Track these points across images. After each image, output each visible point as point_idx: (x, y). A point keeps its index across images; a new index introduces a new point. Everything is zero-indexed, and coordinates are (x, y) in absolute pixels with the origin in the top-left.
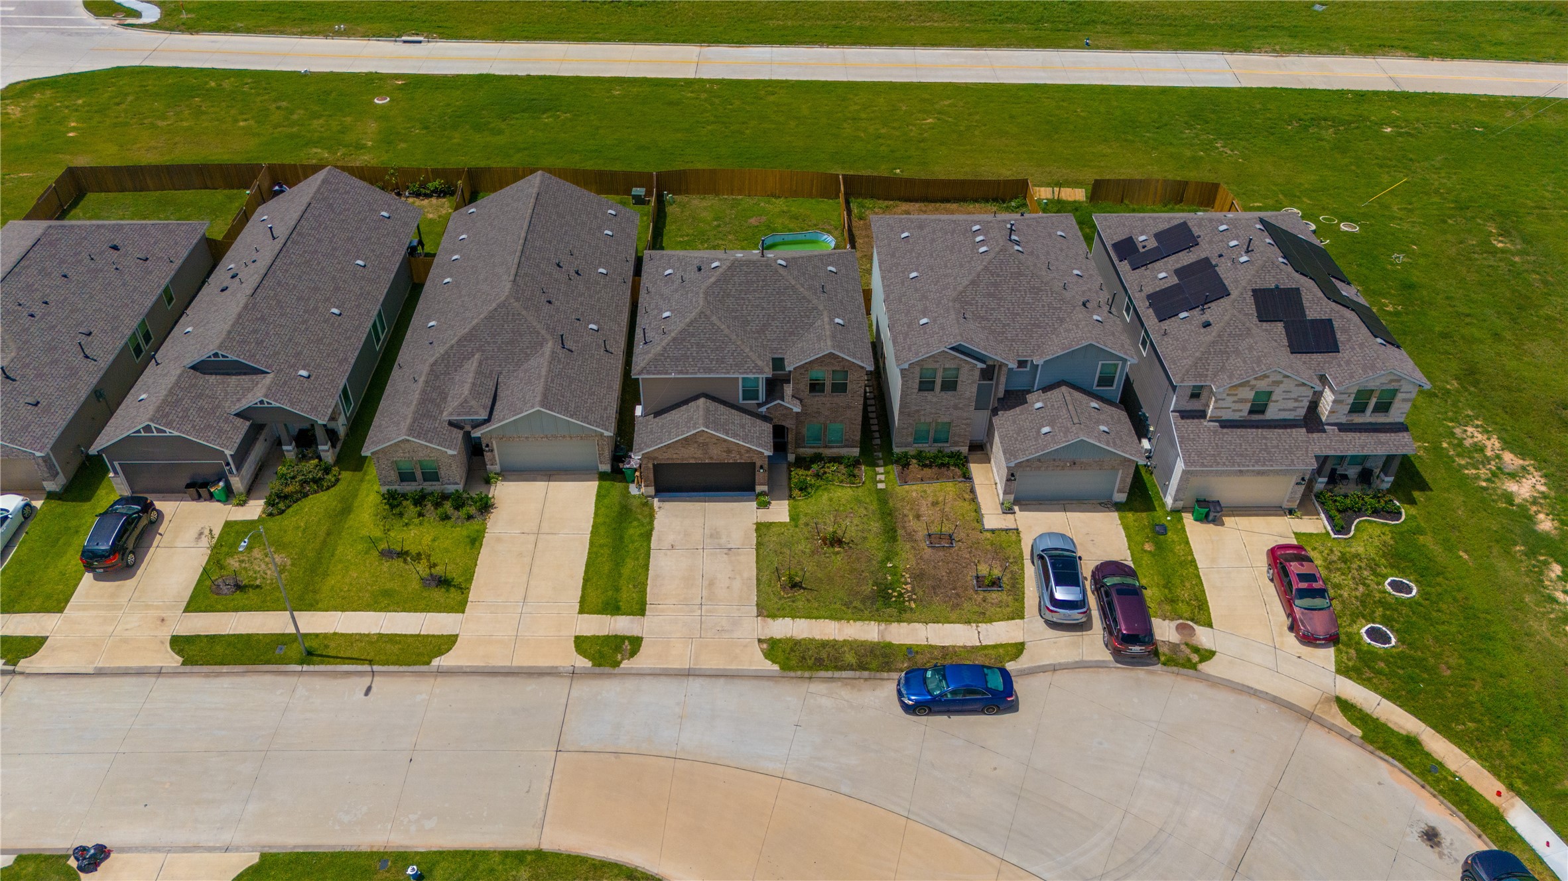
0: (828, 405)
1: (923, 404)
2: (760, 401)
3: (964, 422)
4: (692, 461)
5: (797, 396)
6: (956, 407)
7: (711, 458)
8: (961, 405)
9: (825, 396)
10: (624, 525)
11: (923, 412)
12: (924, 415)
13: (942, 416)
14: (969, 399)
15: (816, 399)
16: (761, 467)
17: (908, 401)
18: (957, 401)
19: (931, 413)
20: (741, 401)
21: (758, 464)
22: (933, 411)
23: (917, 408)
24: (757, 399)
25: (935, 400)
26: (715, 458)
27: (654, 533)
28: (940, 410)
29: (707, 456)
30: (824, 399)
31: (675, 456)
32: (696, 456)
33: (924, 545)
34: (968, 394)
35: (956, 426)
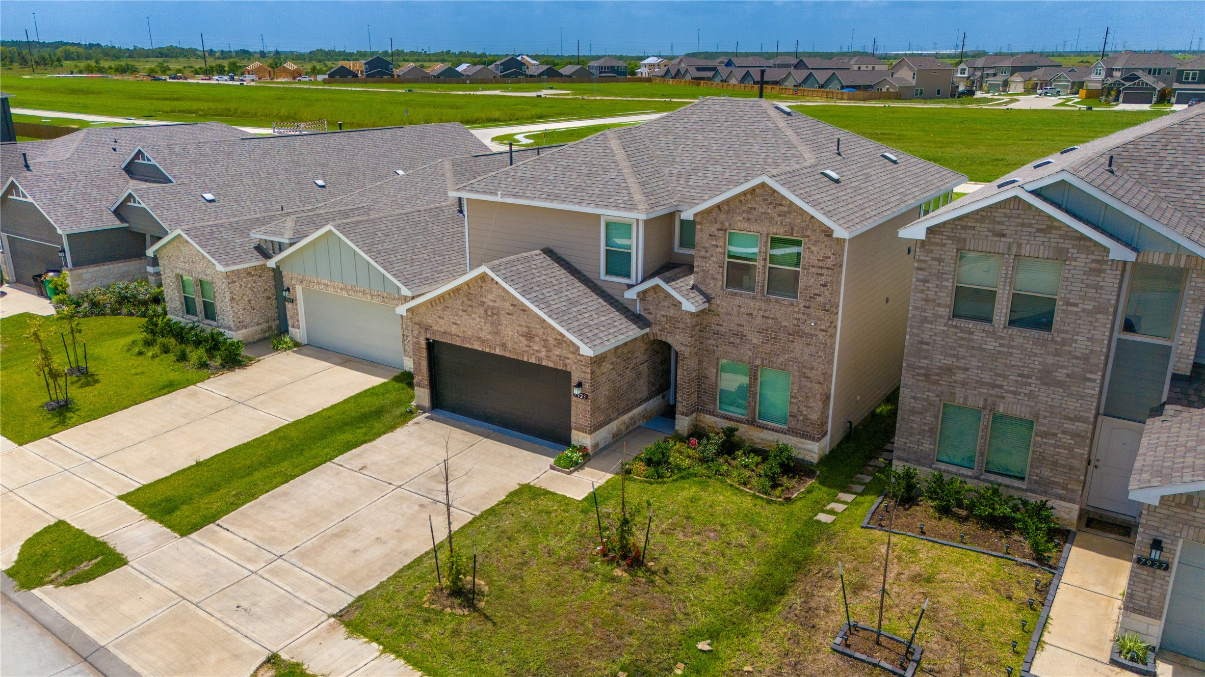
0: (759, 320)
1: (962, 352)
2: (632, 281)
3: (1068, 426)
4: (477, 346)
5: (703, 288)
6: (1047, 378)
7: (504, 346)
8: (1060, 375)
9: (754, 298)
11: (960, 376)
12: (964, 384)
13: (1009, 397)
14: (1086, 358)
15: (738, 301)
16: (579, 385)
17: (926, 338)
18: (1050, 360)
19: (981, 383)
20: (603, 276)
21: (575, 379)
22: (987, 377)
23: (948, 361)
24: (628, 276)
25: (992, 345)
26: (509, 345)
27: (365, 446)
28: (1005, 377)
29: (498, 339)
30: (751, 303)
32: (482, 335)
33: (826, 642)
34: (1081, 344)
35: (1045, 435)
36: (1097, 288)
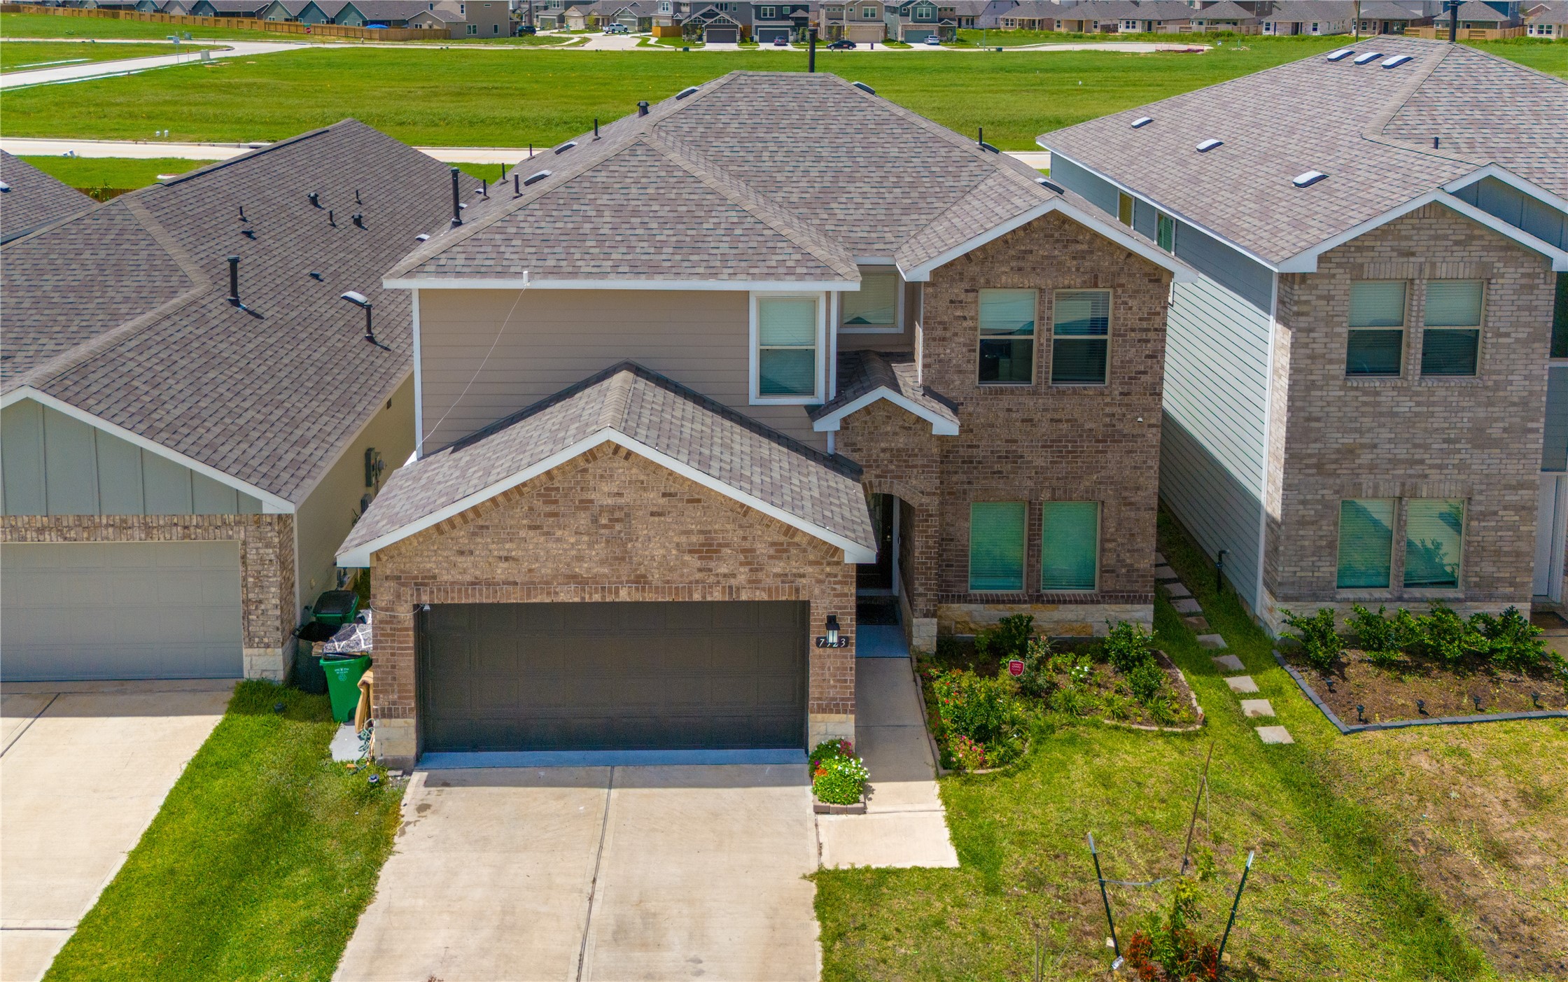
0: (1045, 427)
1: (1367, 422)
2: (819, 398)
3: (1511, 497)
4: (567, 595)
5: (940, 389)
6: (1480, 438)
7: (640, 581)
8: (1495, 431)
9: (1035, 393)
10: (251, 883)
11: (1365, 458)
12: (1372, 468)
13: (1434, 474)
14: (1524, 403)
15: (1006, 401)
16: (832, 623)
17: (1315, 411)
18: (1481, 413)
19: (1395, 462)
20: (754, 398)
21: (819, 613)
22: (1402, 452)
23: (1348, 439)
24: (811, 392)
25: (1406, 406)
26: (655, 577)
27: (368, 922)
28: (1426, 447)
29: (624, 570)
30: (1030, 402)
31: (501, 571)
32: (581, 569)
34: (1517, 387)
35: (1483, 516)
36: (1531, 309)
